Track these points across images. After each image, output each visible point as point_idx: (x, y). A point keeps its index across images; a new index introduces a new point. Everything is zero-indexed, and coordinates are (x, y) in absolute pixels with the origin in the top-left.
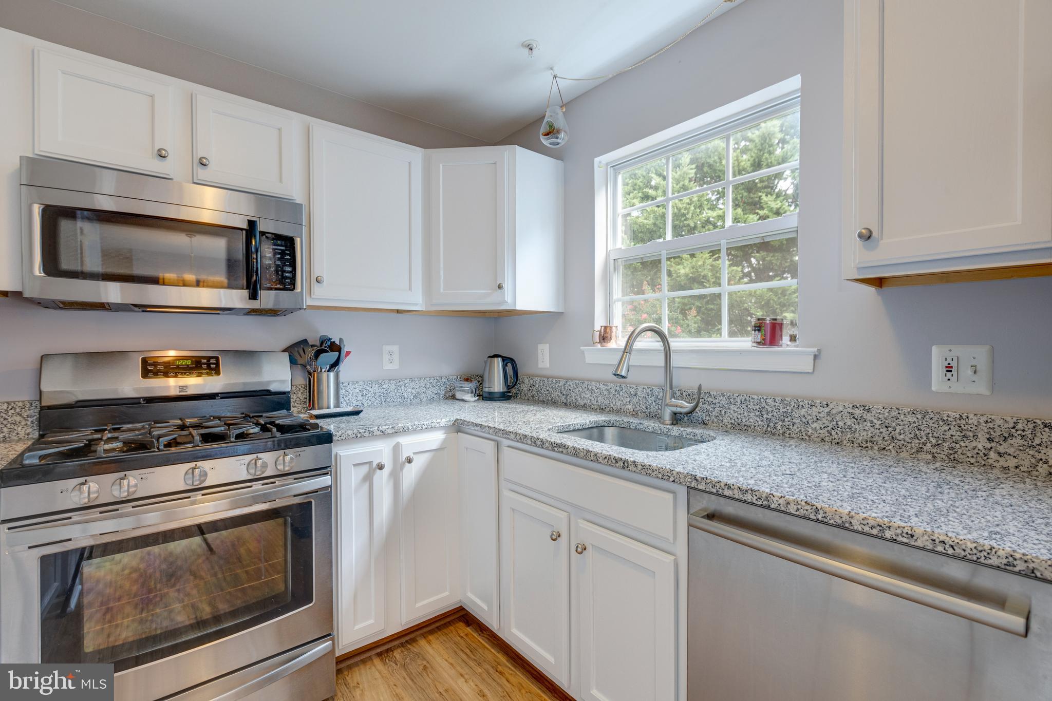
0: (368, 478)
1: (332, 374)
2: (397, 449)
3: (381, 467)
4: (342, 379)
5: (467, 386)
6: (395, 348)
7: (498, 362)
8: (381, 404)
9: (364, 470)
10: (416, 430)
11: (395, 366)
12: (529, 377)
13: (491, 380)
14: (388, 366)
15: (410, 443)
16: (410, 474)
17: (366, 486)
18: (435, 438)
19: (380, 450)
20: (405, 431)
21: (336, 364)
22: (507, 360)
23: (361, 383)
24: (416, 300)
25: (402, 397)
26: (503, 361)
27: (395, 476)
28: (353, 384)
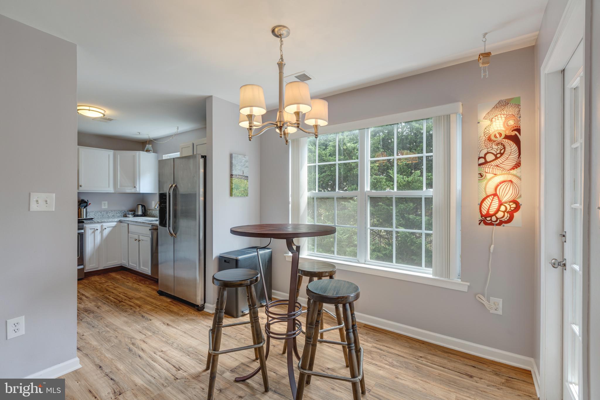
0: (94, 232)
1: (85, 209)
2: (102, 226)
3: (97, 230)
4: (88, 210)
5: (130, 213)
6: (106, 202)
7: (140, 207)
8: (101, 218)
9: (93, 230)
10: (107, 222)
11: (106, 207)
12: (150, 210)
13: (138, 211)
14: (103, 207)
15: (105, 225)
16: (106, 232)
17: (93, 234)
18: (114, 224)
19: (98, 226)
20: (104, 222)
21: (86, 206)
22: (143, 206)
23: (94, 212)
24: (111, 190)
25: (108, 216)
26: (142, 206)
27: (102, 232)
28: (92, 212)
